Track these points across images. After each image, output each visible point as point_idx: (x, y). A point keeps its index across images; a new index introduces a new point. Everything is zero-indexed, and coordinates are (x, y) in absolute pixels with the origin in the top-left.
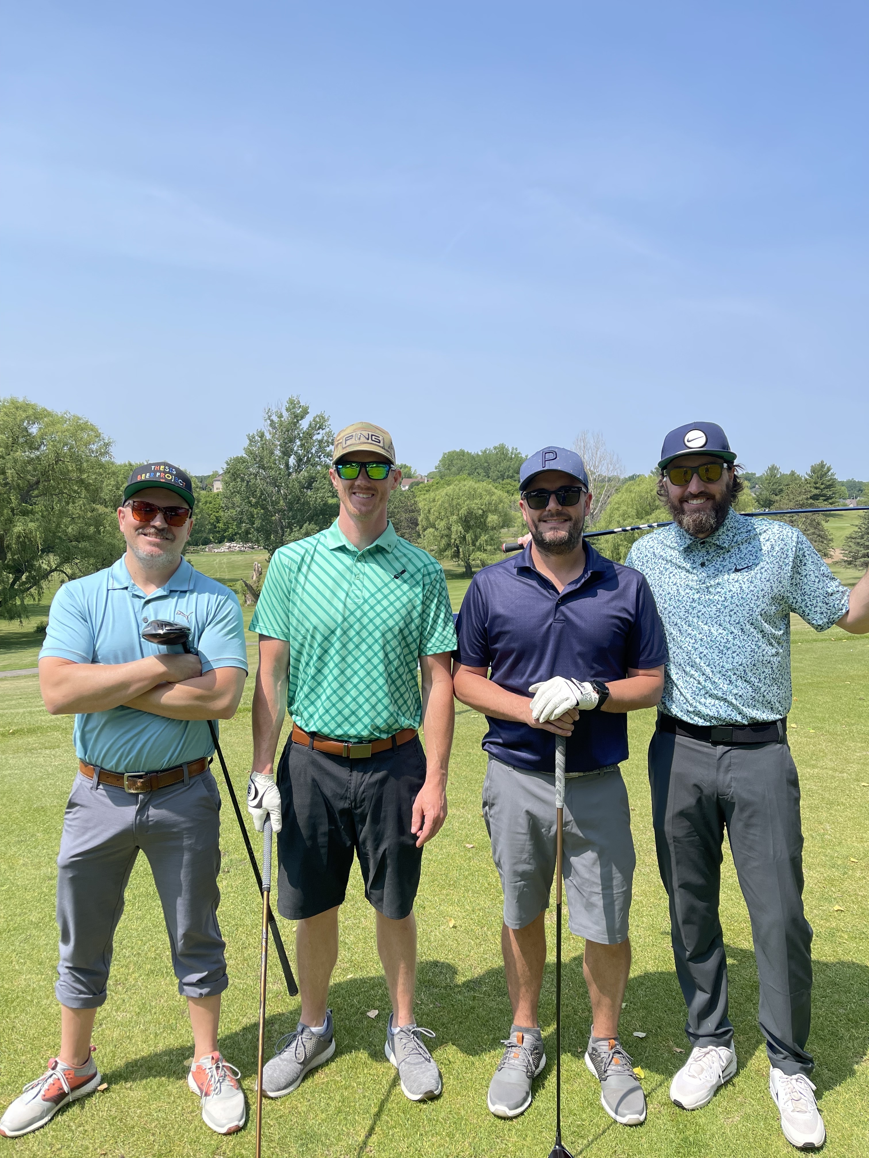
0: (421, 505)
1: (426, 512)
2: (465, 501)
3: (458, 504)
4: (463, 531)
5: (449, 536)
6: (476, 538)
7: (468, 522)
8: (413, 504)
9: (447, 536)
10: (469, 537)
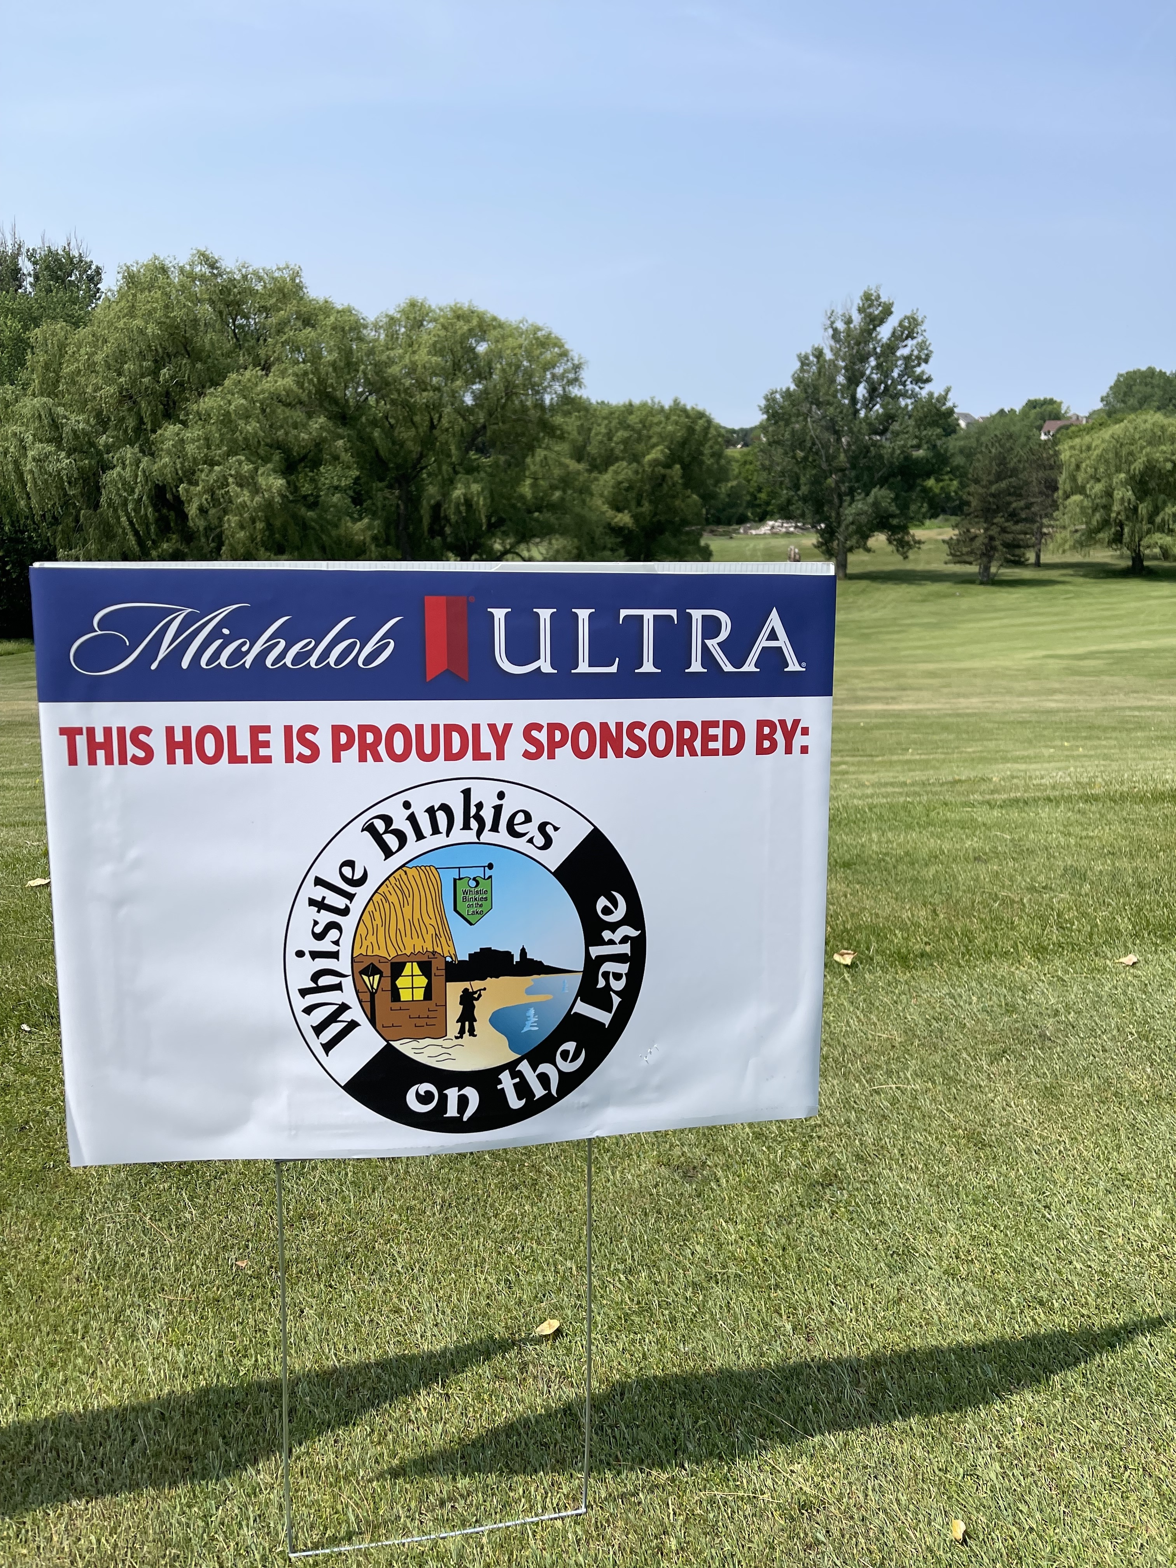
0: (1064, 456)
1: (1073, 466)
2: (1142, 448)
3: (1131, 453)
4: (1133, 498)
5: (1107, 508)
6: (1157, 510)
7: (1146, 483)
8: (1052, 456)
9: (1105, 507)
10: (1143, 509)
